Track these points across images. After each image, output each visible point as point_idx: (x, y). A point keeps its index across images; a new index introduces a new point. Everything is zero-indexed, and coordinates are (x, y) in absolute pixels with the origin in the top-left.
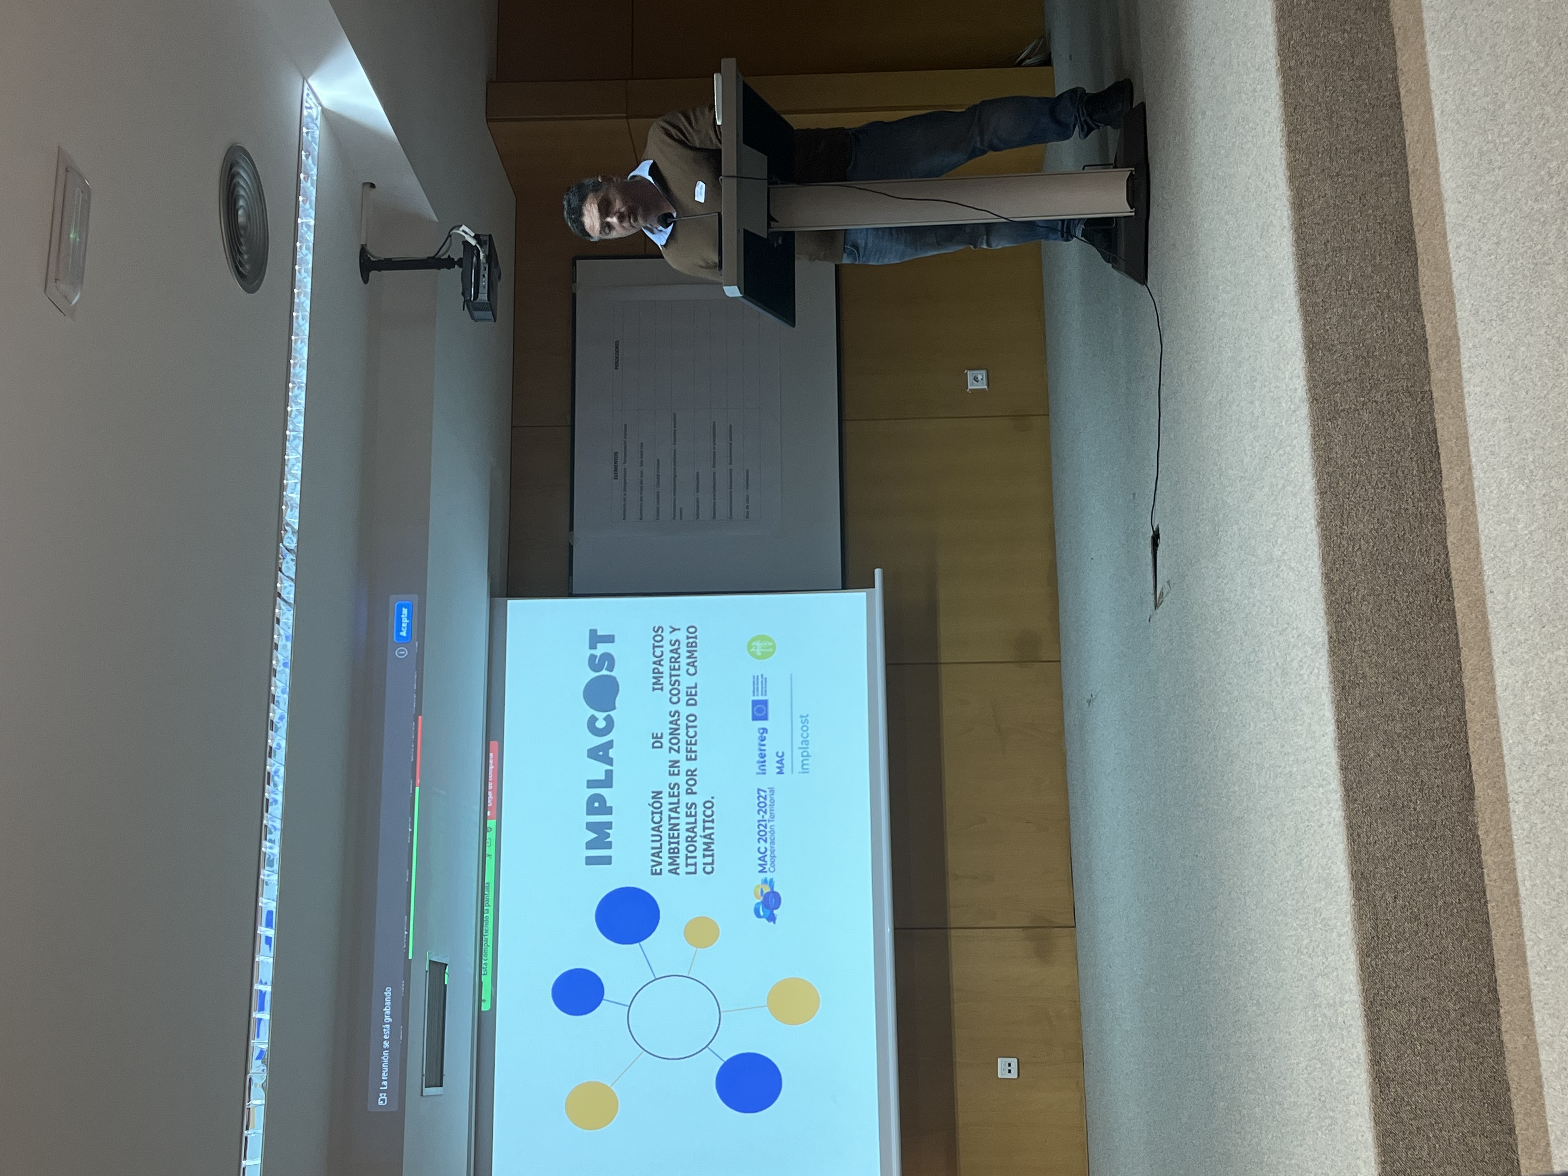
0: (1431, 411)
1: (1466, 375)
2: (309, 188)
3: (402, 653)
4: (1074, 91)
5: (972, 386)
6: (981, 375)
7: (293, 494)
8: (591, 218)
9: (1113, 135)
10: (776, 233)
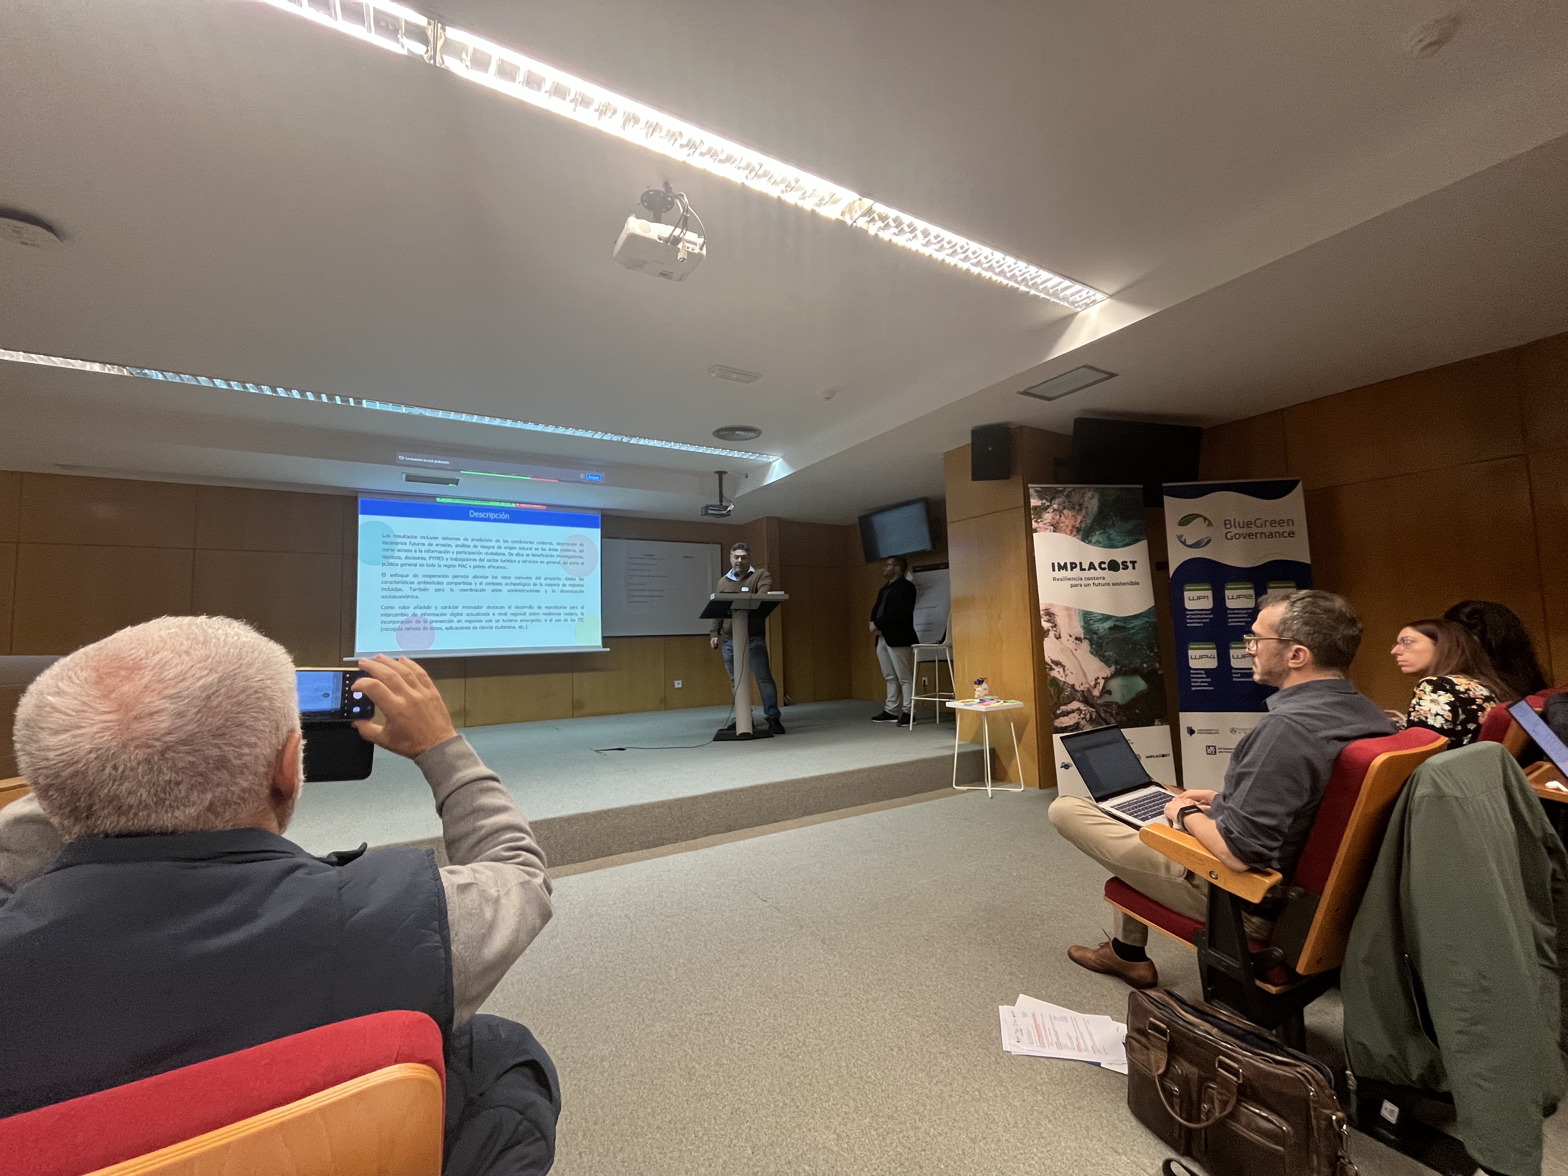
0: (671, 843)
1: (684, 854)
2: (746, 456)
3: (582, 476)
4: (780, 713)
5: (676, 682)
6: (680, 686)
7: (642, 442)
8: (740, 552)
9: (766, 727)
10: (731, 613)
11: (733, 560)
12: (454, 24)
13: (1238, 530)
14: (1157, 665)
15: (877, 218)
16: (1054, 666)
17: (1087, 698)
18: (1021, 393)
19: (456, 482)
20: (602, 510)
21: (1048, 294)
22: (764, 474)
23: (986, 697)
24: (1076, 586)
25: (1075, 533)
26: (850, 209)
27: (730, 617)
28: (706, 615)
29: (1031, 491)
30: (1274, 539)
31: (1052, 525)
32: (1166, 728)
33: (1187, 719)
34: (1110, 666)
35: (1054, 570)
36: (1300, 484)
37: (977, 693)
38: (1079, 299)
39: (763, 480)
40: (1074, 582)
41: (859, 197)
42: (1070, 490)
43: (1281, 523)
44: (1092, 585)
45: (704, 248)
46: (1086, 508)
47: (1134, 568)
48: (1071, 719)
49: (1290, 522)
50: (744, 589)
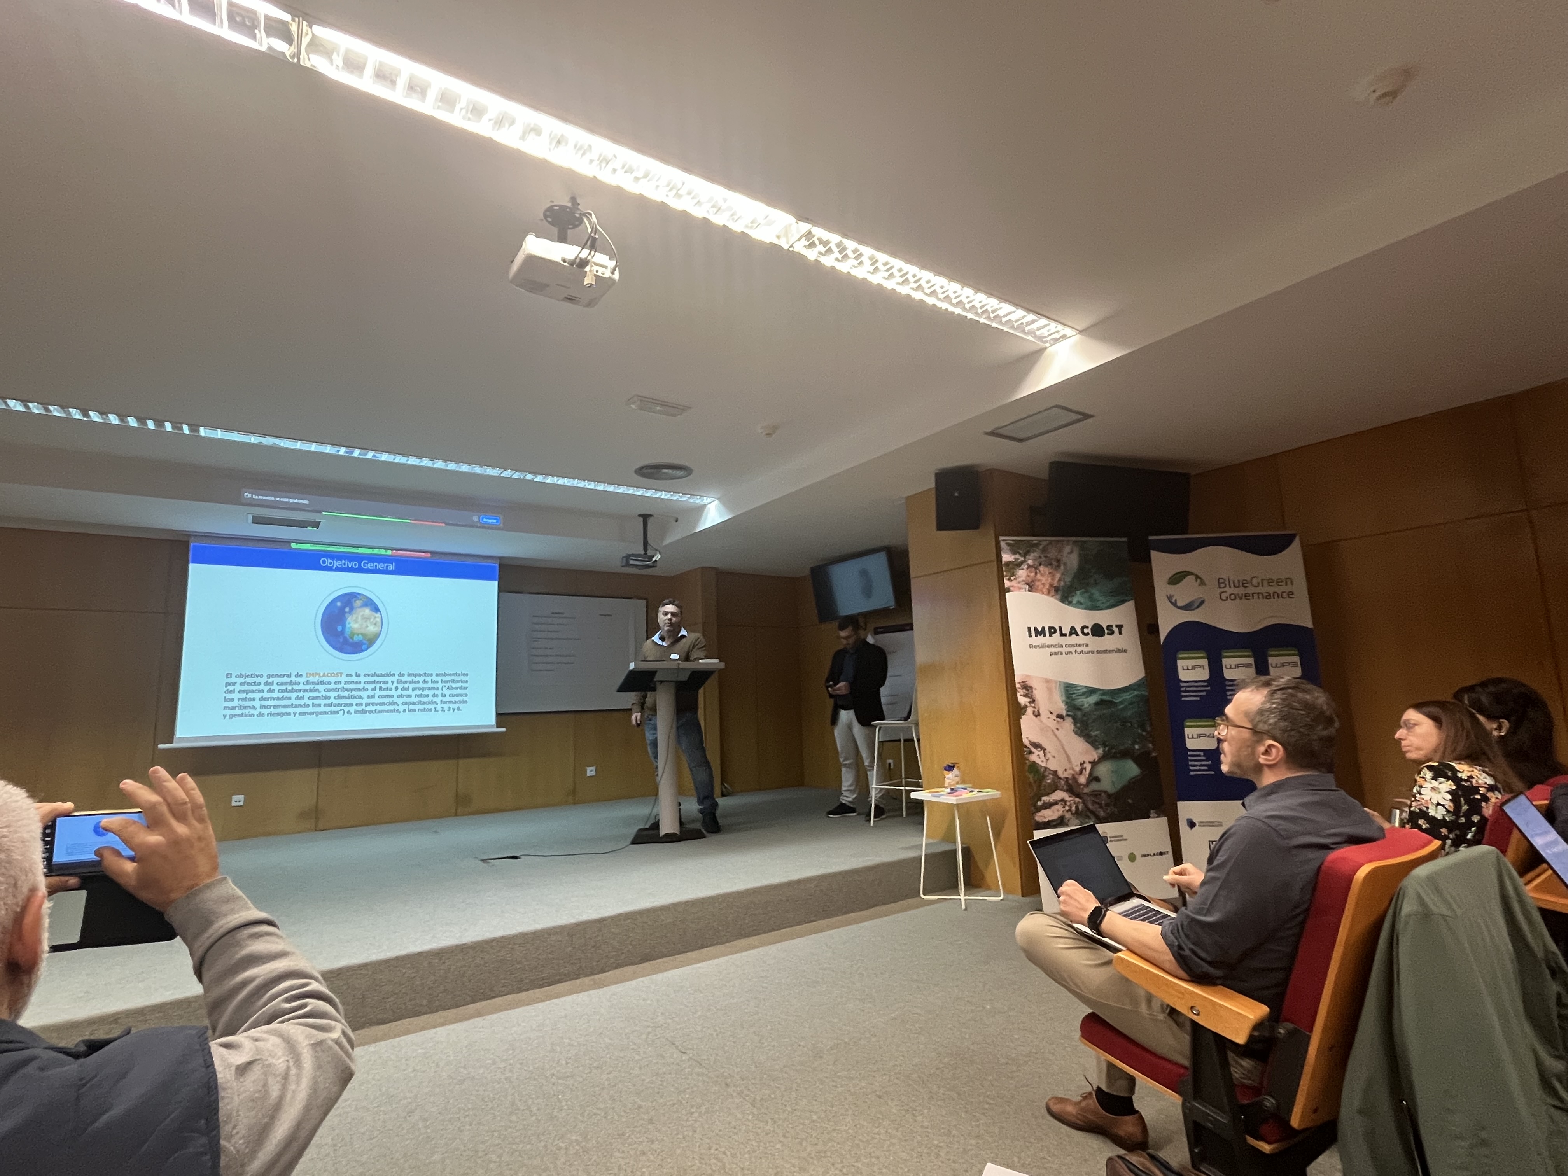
2: (676, 497)
3: (475, 519)
5: (589, 769)
6: (593, 773)
8: (670, 608)
10: (655, 684)
11: (662, 619)
12: (323, 23)
13: (1236, 591)
14: (1150, 745)
15: (817, 242)
16: (1033, 750)
17: (1072, 787)
18: (987, 433)
19: (316, 525)
20: (500, 558)
21: (1012, 327)
22: (697, 521)
23: (958, 786)
24: (1056, 654)
25: (1053, 592)
26: (787, 230)
27: (654, 689)
28: (624, 688)
29: (1003, 544)
30: (1272, 600)
31: (1027, 584)
32: (1163, 821)
33: (1187, 809)
34: (1096, 748)
35: (1030, 636)
36: (1298, 538)
37: (947, 781)
38: (1046, 334)
39: (694, 527)
40: (1053, 650)
41: (795, 220)
42: (1044, 543)
43: (1279, 582)
44: (1074, 653)
45: (617, 272)
46: (1065, 564)
47: (1120, 633)
48: (1053, 812)
49: (1289, 581)
50: (674, 656)
